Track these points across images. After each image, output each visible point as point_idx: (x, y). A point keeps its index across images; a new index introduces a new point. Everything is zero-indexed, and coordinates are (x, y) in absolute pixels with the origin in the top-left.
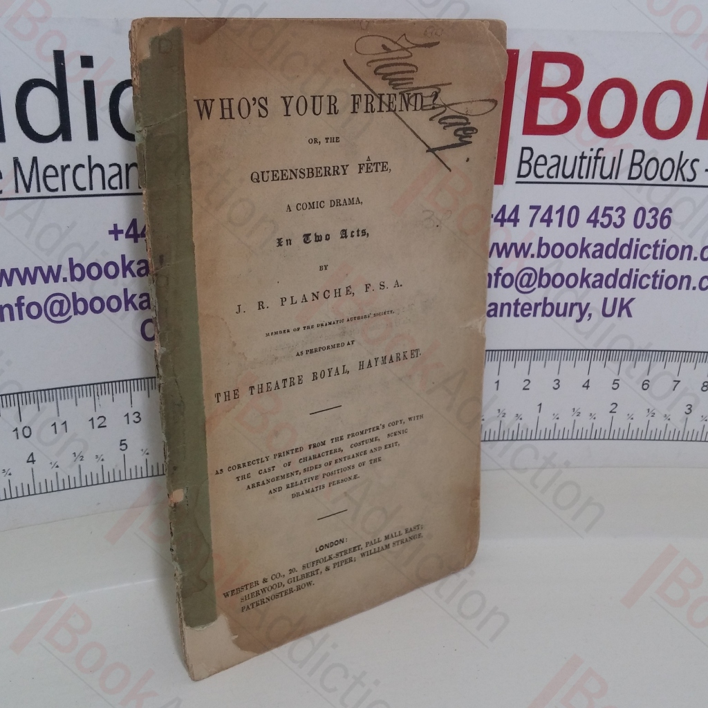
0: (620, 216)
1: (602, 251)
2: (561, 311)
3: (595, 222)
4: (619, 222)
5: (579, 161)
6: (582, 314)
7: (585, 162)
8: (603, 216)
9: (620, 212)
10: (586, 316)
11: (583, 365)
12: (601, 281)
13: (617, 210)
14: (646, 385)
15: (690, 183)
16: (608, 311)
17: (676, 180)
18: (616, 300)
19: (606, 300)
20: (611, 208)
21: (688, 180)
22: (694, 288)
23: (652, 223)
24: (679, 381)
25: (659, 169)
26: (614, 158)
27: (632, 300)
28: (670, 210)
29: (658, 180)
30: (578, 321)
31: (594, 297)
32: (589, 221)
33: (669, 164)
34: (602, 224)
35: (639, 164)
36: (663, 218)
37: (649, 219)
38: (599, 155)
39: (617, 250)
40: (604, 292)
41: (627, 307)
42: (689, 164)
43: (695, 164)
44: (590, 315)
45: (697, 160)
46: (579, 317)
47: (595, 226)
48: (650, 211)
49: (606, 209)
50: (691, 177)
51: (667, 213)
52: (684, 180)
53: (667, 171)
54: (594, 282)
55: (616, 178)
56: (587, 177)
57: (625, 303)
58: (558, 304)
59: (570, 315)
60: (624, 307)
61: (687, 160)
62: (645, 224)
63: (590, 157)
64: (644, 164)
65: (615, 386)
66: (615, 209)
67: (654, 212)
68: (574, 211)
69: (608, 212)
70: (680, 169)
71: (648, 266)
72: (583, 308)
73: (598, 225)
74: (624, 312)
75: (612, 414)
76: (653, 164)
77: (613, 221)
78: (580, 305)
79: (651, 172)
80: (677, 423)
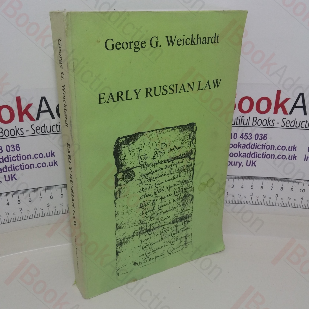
0: (250, 136)
1: (245, 146)
2: (233, 164)
3: (242, 138)
4: (250, 138)
5: (236, 120)
6: (240, 165)
7: (238, 120)
8: (245, 136)
9: (250, 135)
10: (241, 166)
11: (241, 181)
12: (245, 155)
13: (249, 134)
14: (262, 188)
15: (272, 127)
16: (248, 164)
17: (268, 126)
18: (250, 161)
19: (247, 161)
20: (247, 134)
21: (272, 126)
22: (276, 158)
23: (261, 138)
24: (273, 187)
25: (262, 122)
26: (247, 119)
27: (256, 161)
28: (267, 135)
29: (262, 126)
30: (238, 167)
31: (243, 160)
32: (240, 137)
33: (265, 121)
34: (245, 138)
35: (255, 121)
36: (264, 137)
37: (260, 137)
38: (243, 118)
39: (250, 146)
40: (246, 159)
41: (254, 163)
42: (271, 121)
43: (274, 121)
44: (242, 165)
45: (274, 120)
46: (239, 166)
47: (242, 139)
48: (260, 135)
49: (246, 134)
50: (273, 125)
51: (265, 136)
52: (270, 126)
53: (265, 123)
54: (243, 156)
55: (248, 125)
56: (239, 125)
57: (254, 162)
58: (232, 162)
59: (236, 165)
60: (253, 163)
61: (271, 120)
62: (258, 139)
63: (240, 119)
64: (257, 121)
65: (252, 188)
66: (248, 134)
67: (261, 135)
68: (235, 135)
69: (246, 135)
70: (269, 122)
71: (261, 151)
72: (240, 163)
73: (243, 139)
74: (253, 165)
75: (251, 196)
76: (260, 121)
77: (248, 138)
78: (239, 162)
79: (259, 123)
80: (273, 200)
